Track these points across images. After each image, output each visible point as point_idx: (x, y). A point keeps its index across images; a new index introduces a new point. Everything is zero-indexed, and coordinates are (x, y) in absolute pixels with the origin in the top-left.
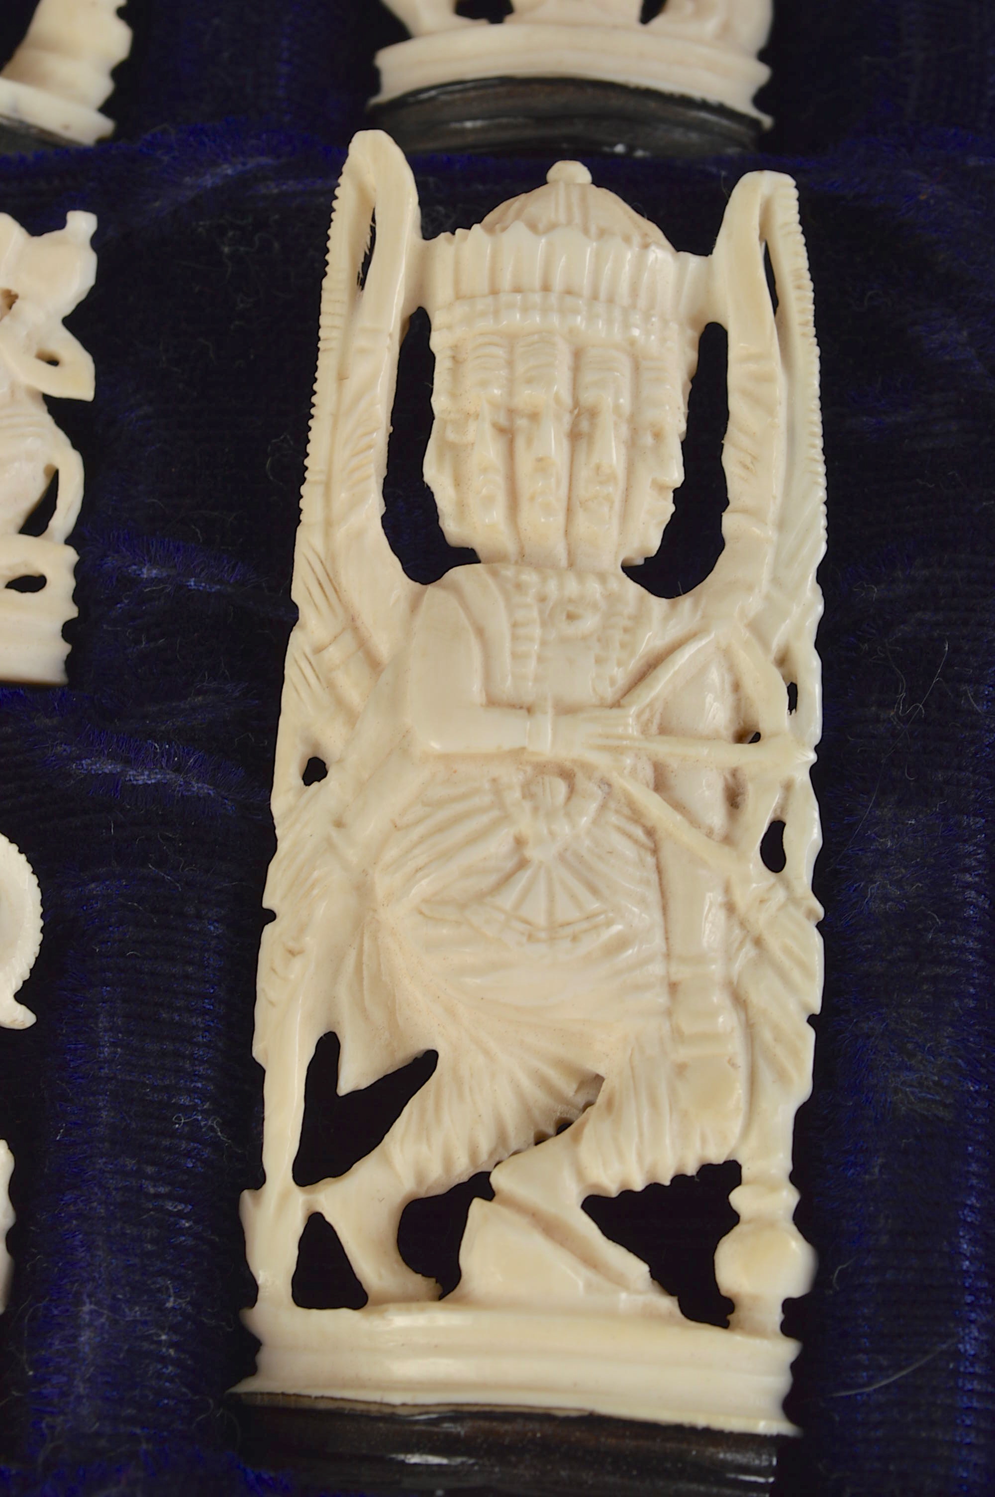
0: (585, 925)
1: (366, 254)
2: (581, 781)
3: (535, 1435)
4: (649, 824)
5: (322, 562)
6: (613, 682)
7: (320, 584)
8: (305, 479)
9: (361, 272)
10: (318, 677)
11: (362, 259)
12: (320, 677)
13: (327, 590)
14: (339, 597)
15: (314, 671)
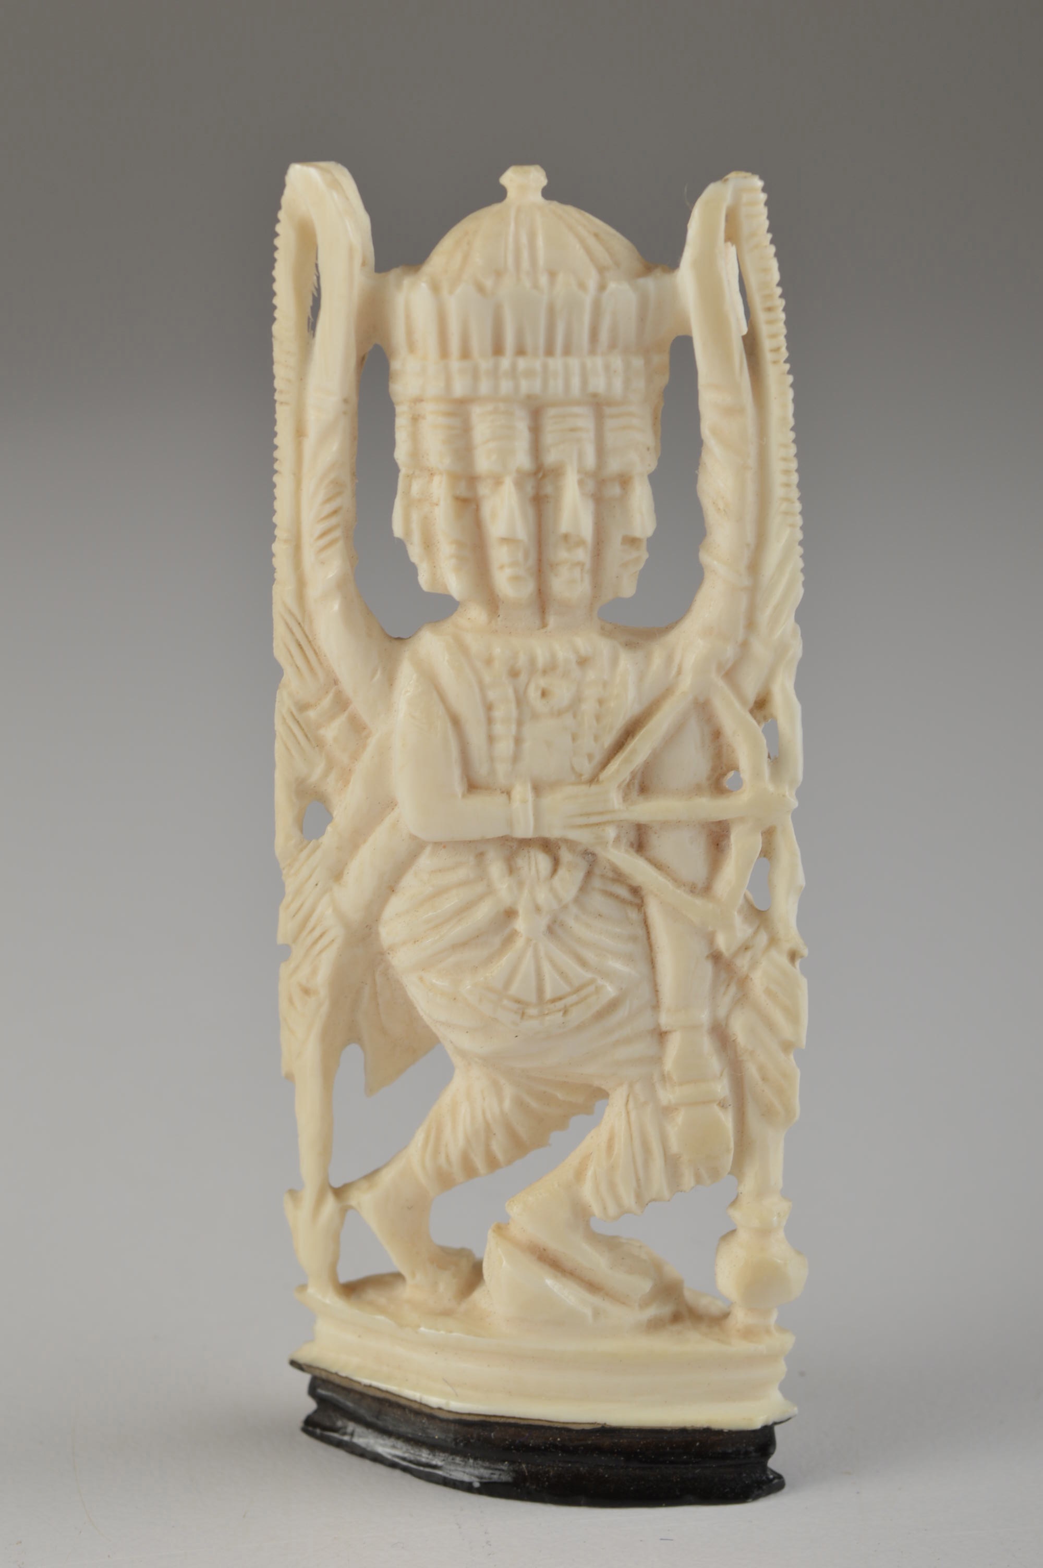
0: (574, 998)
1: (313, 295)
2: (566, 856)
3: (555, 1439)
4: (635, 884)
5: (299, 624)
6: (590, 757)
7: (300, 645)
8: (275, 537)
9: (311, 317)
10: (306, 736)
11: (310, 303)
12: (309, 736)
13: (307, 652)
14: (319, 660)
15: (303, 730)
